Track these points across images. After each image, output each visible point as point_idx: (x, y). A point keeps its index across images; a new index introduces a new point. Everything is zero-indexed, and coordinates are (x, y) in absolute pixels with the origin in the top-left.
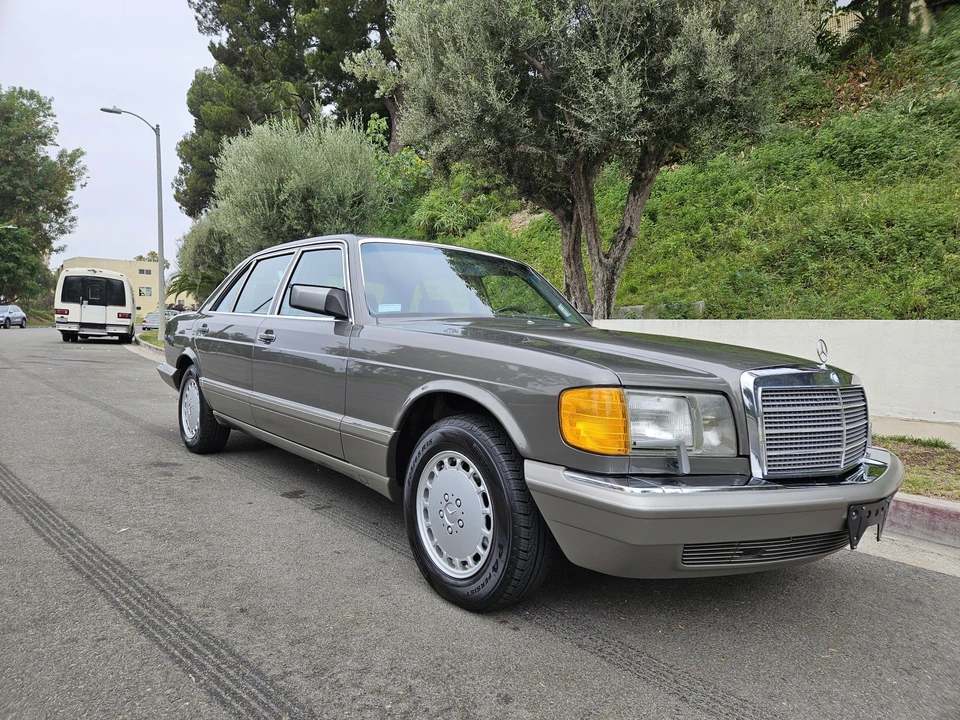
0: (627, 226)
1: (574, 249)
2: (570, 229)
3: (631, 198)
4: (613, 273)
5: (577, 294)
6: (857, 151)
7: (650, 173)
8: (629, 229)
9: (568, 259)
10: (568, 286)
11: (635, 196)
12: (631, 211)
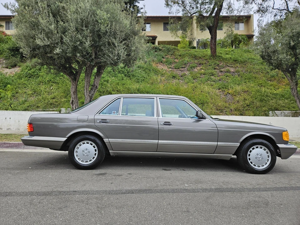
0: (96, 85)
1: (76, 90)
2: (75, 83)
3: (97, 77)
4: (91, 99)
5: (76, 104)
6: (129, 73)
7: (102, 71)
8: (97, 86)
9: (74, 92)
10: (73, 101)
11: (98, 77)
12: (97, 81)
